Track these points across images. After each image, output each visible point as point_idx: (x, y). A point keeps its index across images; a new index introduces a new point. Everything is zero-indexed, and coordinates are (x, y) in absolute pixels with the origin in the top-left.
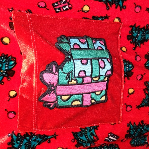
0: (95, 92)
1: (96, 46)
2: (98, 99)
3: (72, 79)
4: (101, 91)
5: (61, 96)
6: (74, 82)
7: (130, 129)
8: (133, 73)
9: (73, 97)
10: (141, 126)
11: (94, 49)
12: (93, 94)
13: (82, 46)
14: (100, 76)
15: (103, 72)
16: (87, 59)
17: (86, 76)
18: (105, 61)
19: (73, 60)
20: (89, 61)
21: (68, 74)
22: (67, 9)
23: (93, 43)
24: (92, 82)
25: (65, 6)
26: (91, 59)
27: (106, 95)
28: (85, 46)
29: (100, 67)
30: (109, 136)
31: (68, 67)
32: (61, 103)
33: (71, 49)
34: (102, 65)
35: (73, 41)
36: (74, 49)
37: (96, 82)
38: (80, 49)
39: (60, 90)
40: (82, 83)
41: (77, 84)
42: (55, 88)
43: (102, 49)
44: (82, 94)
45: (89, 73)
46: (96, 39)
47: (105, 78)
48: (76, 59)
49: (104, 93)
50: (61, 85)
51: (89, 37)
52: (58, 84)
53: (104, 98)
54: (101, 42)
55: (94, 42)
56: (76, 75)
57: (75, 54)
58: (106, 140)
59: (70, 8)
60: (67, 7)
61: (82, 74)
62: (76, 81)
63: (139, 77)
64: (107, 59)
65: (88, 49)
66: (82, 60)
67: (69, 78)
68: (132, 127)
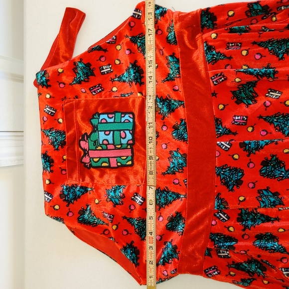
0: (120, 157)
1: (123, 119)
2: (124, 163)
3: (98, 146)
4: (127, 157)
5: (93, 158)
6: (99, 148)
8: (157, 142)
9: (102, 160)
10: (166, 191)
11: (121, 122)
12: (118, 159)
13: (109, 120)
14: (121, 144)
15: (124, 141)
16: (110, 131)
17: (109, 144)
18: (127, 132)
19: (98, 131)
20: (112, 132)
21: (95, 142)
23: (121, 117)
24: (115, 149)
25: (98, 89)
26: (114, 131)
27: (132, 160)
28: (112, 120)
29: (121, 137)
30: (135, 196)
31: (94, 137)
32: (94, 164)
33: (99, 123)
34: (123, 136)
35: (102, 117)
36: (101, 123)
37: (119, 149)
38: (107, 122)
39: (92, 154)
40: (107, 149)
41: (103, 150)
42: (88, 152)
43: (129, 121)
44: (109, 158)
45: (111, 141)
46: (125, 113)
47: (127, 146)
48: (101, 131)
49: (130, 158)
50: (91, 150)
51: (117, 112)
52: (89, 150)
53: (130, 163)
54: (131, 116)
55: (123, 115)
56: (101, 143)
57: (100, 127)
58: (132, 199)
59: (102, 90)
60: (100, 90)
61: (105, 142)
62: (102, 147)
63: (164, 146)
64: (129, 130)
65: (114, 122)
66: (105, 131)
67: (96, 144)
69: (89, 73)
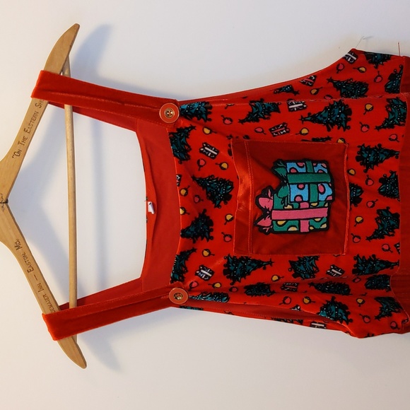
0: (314, 219)
1: (316, 170)
2: (317, 226)
3: (288, 204)
4: (322, 218)
5: (277, 221)
6: (289, 207)
7: (358, 263)
8: (361, 199)
9: (290, 223)
10: (372, 261)
11: (314, 173)
12: (312, 221)
13: (300, 170)
14: (318, 201)
15: (322, 198)
16: (304, 184)
17: (303, 201)
18: (326, 185)
19: (289, 184)
20: (307, 186)
21: (284, 199)
22: (284, 133)
23: (313, 166)
24: (309, 208)
25: (282, 131)
26: (309, 184)
27: (327, 222)
28: (303, 170)
29: (319, 192)
30: (332, 269)
31: (283, 192)
32: (276, 229)
33: (287, 173)
34: (322, 190)
35: (290, 165)
36: (290, 173)
37: (315, 207)
38: (297, 173)
39: (275, 215)
40: (299, 209)
41: (293, 209)
42: (271, 212)
43: (324, 172)
44: (299, 220)
45: (306, 198)
46: (317, 162)
47: (325, 204)
48: (292, 184)
49: (325, 220)
50: (276, 210)
51: (309, 160)
52: (273, 209)
53: (325, 226)
54: (324, 165)
55: (314, 164)
56: (292, 200)
57: (291, 179)
58: (328, 273)
59: (287, 132)
60: (284, 131)
61: (299, 199)
62: (292, 205)
63: (370, 204)
64: (328, 183)
65: (307, 173)
66: (298, 184)
67: (284, 202)
68: (360, 261)
69: (272, 108)
